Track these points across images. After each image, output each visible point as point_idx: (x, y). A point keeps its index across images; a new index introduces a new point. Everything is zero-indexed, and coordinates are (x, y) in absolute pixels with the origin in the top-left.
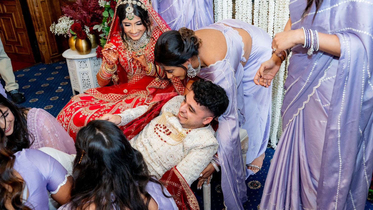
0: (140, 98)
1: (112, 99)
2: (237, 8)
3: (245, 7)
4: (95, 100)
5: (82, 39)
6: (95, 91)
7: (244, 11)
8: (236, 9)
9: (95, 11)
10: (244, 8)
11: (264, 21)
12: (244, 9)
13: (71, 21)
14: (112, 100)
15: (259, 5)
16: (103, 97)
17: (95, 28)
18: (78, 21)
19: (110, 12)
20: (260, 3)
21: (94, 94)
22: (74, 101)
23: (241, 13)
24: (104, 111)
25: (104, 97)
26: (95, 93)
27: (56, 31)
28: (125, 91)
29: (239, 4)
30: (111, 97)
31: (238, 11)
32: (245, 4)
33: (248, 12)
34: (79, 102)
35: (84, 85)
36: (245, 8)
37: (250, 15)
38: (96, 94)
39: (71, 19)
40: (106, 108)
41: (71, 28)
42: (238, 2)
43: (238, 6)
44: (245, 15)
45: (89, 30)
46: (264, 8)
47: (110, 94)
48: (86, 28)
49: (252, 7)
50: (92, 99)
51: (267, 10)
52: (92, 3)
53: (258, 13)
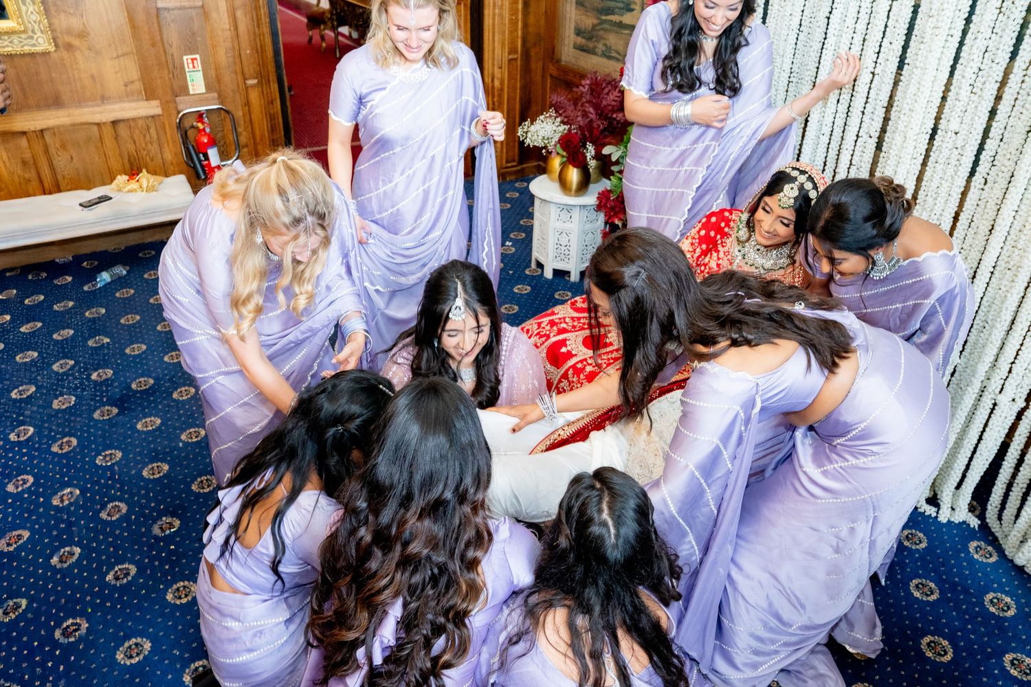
2: (923, 197)
3: (941, 200)
5: (574, 166)
7: (936, 207)
8: (919, 197)
10: (937, 202)
11: (977, 241)
12: (938, 205)
13: (563, 127)
15: (978, 205)
17: (606, 150)
18: (577, 129)
20: (979, 202)
23: (929, 209)
27: (528, 139)
29: (930, 189)
31: (922, 203)
32: (943, 194)
33: (944, 214)
35: (558, 255)
37: (948, 221)
39: (563, 123)
41: (559, 140)
42: (928, 184)
43: (925, 193)
44: (936, 217)
45: (593, 153)
46: (987, 216)
48: (590, 148)
49: (957, 204)
51: (992, 223)
52: (611, 96)
53: (969, 221)
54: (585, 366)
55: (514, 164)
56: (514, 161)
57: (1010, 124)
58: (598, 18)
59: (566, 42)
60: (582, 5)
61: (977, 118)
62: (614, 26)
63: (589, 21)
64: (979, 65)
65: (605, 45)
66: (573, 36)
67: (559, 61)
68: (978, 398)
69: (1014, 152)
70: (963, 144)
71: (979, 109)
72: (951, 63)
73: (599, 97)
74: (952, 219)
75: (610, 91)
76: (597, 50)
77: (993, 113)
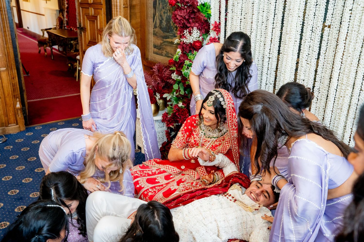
1: (169, 170)
5: (152, 104)
9: (168, 81)
17: (165, 96)
18: (152, 87)
19: (180, 86)
20: (316, 109)
28: (183, 167)
30: (169, 168)
34: (139, 171)
45: (159, 97)
46: (320, 114)
52: (166, 73)
54: (148, 192)
57: (323, 76)
58: (162, 40)
59: (150, 51)
60: (156, 35)
61: (310, 74)
62: (169, 43)
63: (159, 42)
64: (308, 52)
65: (166, 51)
66: (153, 48)
67: (147, 59)
69: (326, 87)
70: (307, 85)
71: (311, 70)
72: (298, 52)
73: (161, 73)
75: (166, 70)
76: (163, 54)
77: (316, 71)
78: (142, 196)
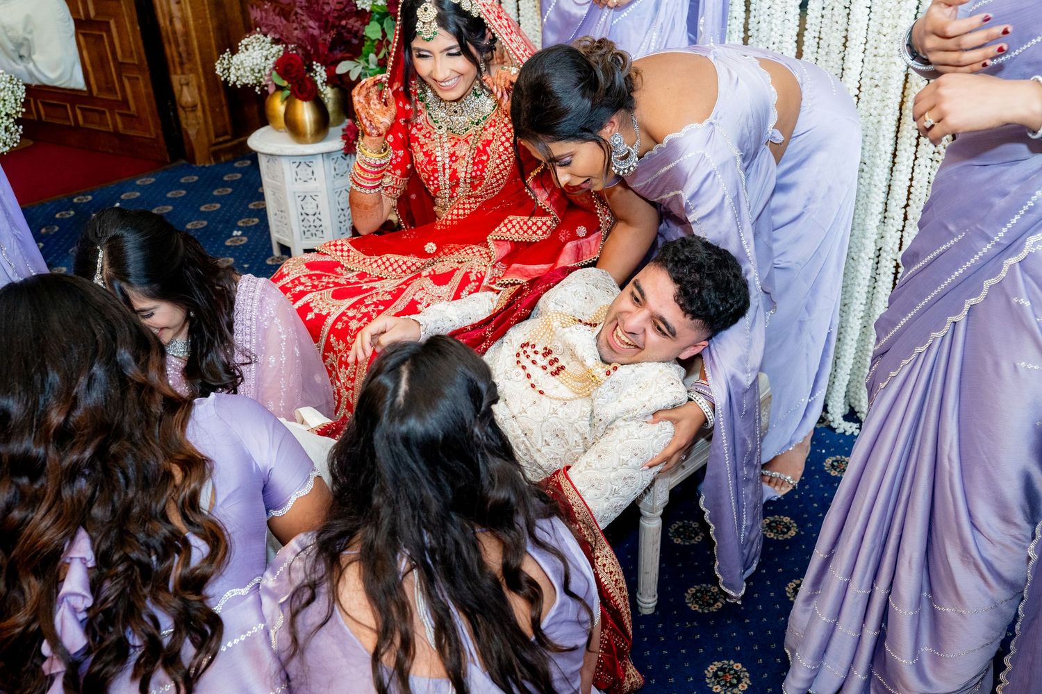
0: (471, 272)
1: (394, 270)
2: (755, 24)
3: (777, 22)
4: (344, 273)
5: (304, 99)
6: (345, 248)
7: (773, 33)
8: (750, 27)
9: (344, 23)
10: (773, 26)
11: (832, 64)
12: (775, 29)
13: (276, 48)
14: (394, 273)
15: (822, 16)
16: (368, 263)
17: (341, 68)
18: (295, 49)
19: (385, 25)
20: (824, 12)
21: (342, 256)
22: (288, 274)
23: (764, 39)
24: (374, 303)
25: (372, 265)
26: (345, 254)
27: (232, 76)
28: (430, 247)
29: (761, 12)
30: (391, 265)
31: (755, 34)
32: (779, 14)
33: (785, 39)
34: (305, 276)
35: (306, 230)
36: (776, 25)
37: (791, 47)
38: (349, 256)
39: (276, 42)
40: (380, 298)
41: (274, 68)
42: (758, 7)
43: (756, 20)
44: (775, 46)
45: (324, 75)
46: (836, 26)
47: (389, 256)
48: (318, 69)
49: (797, 23)
50: (338, 270)
51: (844, 33)
53: (817, 40)
54: (347, 322)
55: (226, 137)
56: (225, 133)
68: (875, 266)
74: (795, 45)
78: (333, 339)
